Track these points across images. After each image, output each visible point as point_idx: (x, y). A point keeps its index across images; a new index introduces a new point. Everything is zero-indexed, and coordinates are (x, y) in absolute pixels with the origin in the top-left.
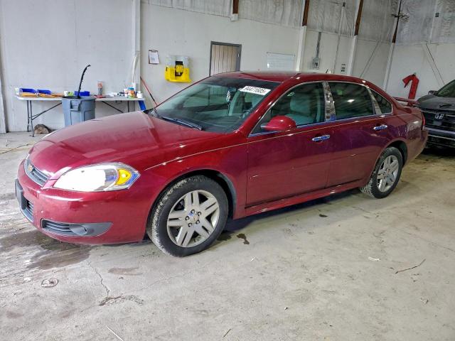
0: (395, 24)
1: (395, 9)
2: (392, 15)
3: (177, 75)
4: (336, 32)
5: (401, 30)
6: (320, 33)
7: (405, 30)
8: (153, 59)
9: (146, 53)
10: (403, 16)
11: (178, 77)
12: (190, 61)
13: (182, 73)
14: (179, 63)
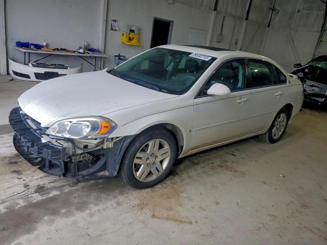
0: (270, 15)
1: (271, 4)
2: (269, 8)
3: (130, 39)
4: (234, 17)
5: (274, 19)
6: (224, 17)
7: (277, 19)
8: (115, 27)
9: (110, 22)
10: (276, 10)
11: (131, 41)
12: (139, 30)
13: (133, 38)
14: (132, 31)
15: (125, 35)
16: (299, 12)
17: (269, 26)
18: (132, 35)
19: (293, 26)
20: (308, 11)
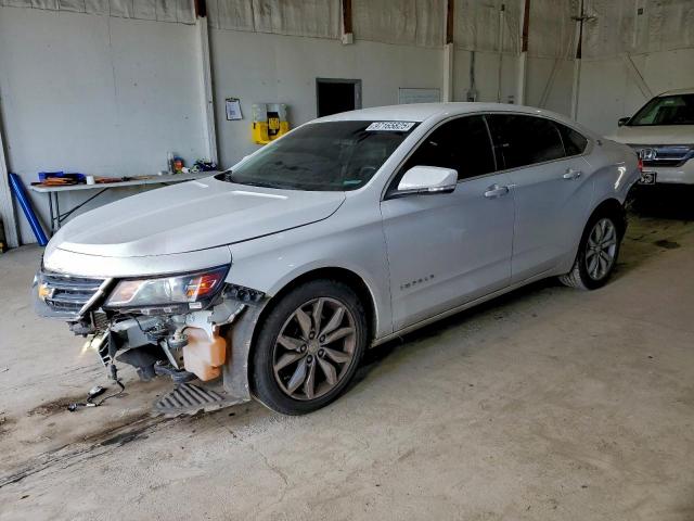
0: (578, 30)
1: (576, 8)
2: (573, 18)
3: (271, 133)
4: (495, 50)
5: (588, 39)
6: (473, 53)
7: (594, 38)
8: (232, 113)
9: (222, 104)
10: (588, 19)
11: (273, 137)
12: (288, 109)
13: (277, 131)
14: (272, 115)
15: (258, 125)
16: (640, 12)
17: (579, 56)
18: (273, 124)
19: (634, 45)
20: (661, 7)
